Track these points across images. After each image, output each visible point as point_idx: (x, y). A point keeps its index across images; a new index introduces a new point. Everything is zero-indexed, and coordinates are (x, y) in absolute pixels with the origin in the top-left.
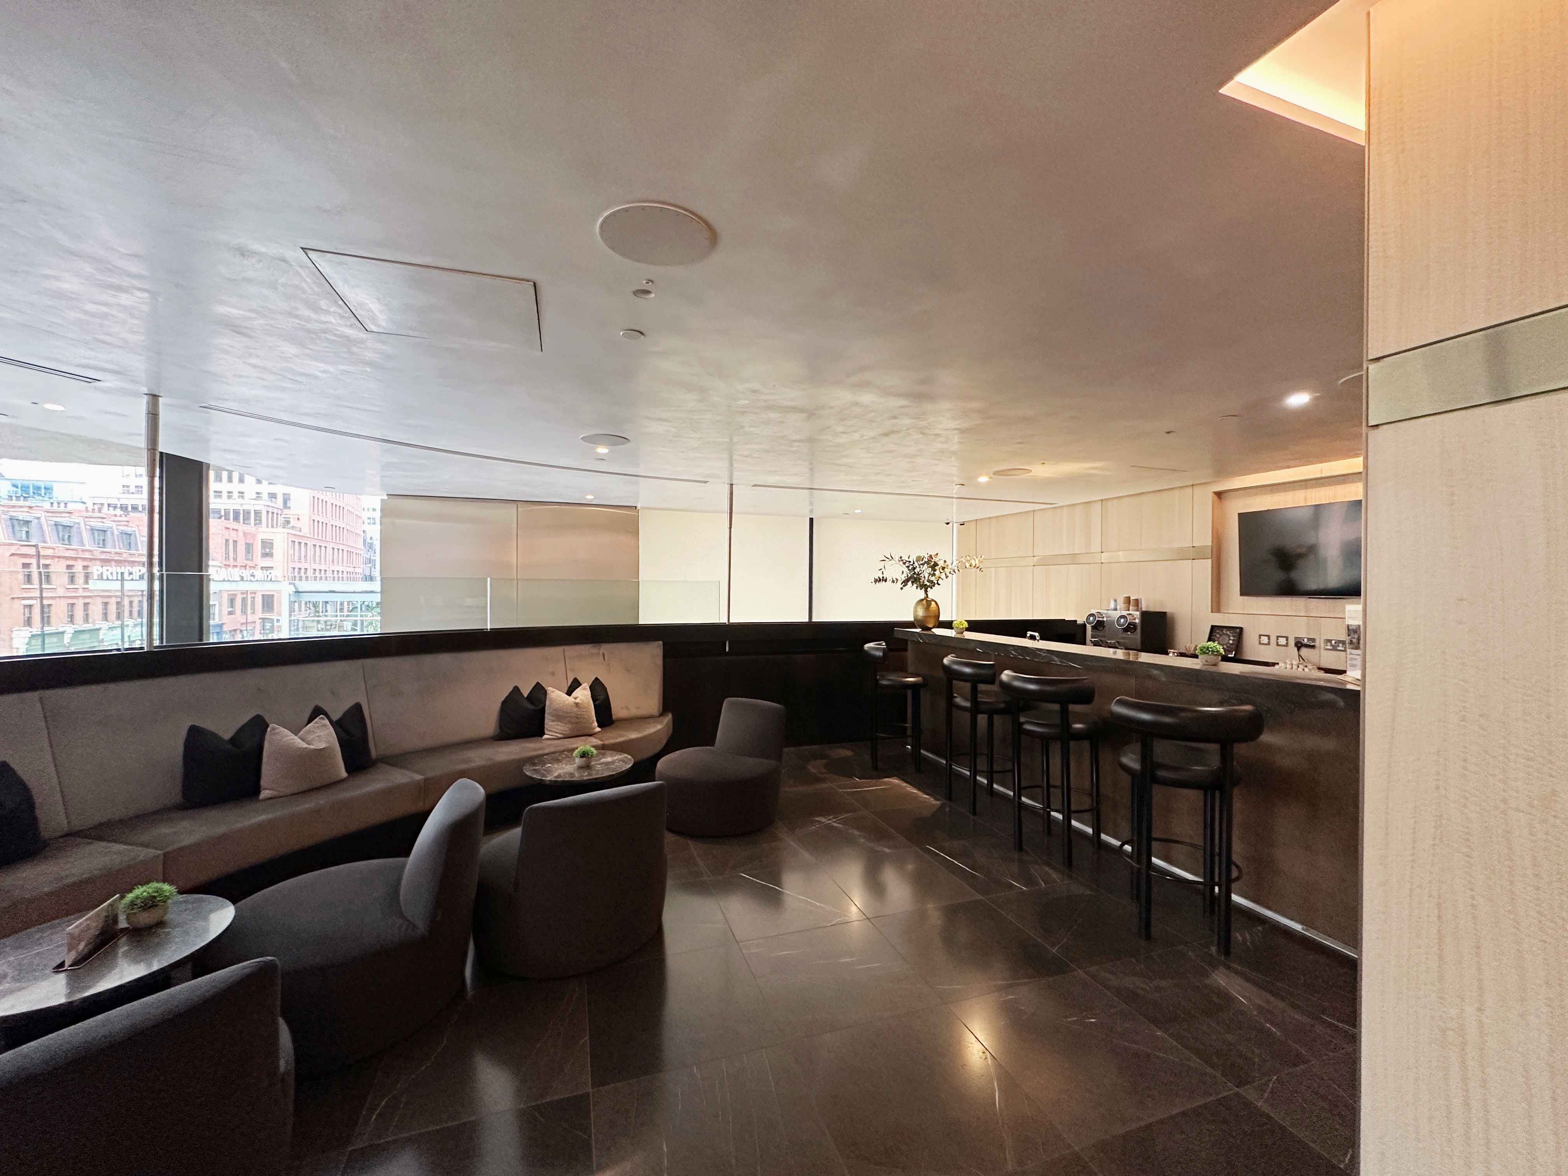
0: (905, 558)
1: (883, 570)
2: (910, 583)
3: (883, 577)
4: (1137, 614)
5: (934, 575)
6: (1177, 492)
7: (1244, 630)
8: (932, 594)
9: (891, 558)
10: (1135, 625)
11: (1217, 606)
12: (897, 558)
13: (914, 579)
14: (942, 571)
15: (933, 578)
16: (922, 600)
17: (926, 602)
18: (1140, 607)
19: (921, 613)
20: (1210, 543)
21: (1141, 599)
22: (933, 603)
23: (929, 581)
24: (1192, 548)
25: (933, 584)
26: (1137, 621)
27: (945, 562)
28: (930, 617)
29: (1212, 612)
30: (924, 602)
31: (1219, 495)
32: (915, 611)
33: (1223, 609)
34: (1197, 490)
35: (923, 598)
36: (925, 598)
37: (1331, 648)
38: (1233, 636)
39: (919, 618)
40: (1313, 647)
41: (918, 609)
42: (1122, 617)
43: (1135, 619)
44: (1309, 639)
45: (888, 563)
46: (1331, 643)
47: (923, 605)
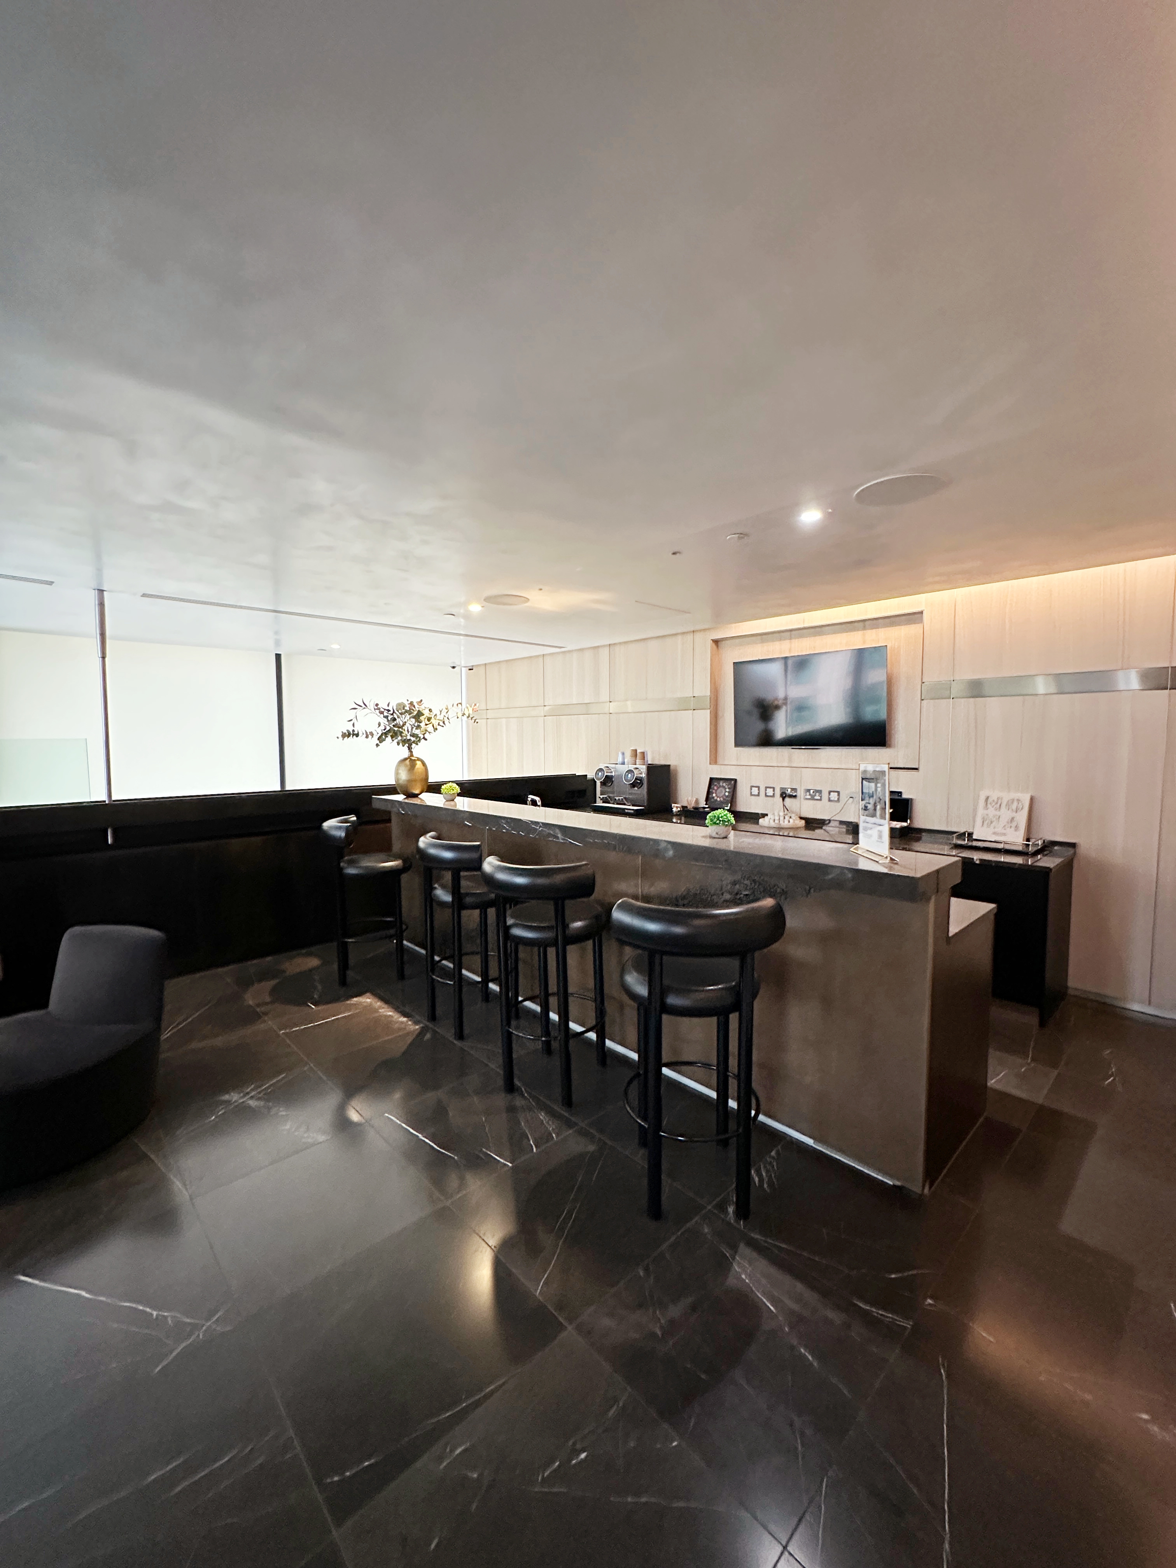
0: (383, 705)
1: (354, 720)
2: (389, 739)
3: (353, 731)
4: (644, 769)
5: (418, 727)
6: (680, 637)
7: (738, 780)
8: (418, 751)
9: (364, 706)
10: (641, 779)
11: (714, 758)
12: (372, 706)
13: (393, 732)
14: (428, 723)
15: (417, 732)
16: (406, 759)
17: (410, 762)
18: (646, 759)
19: (404, 776)
20: (709, 694)
21: (647, 752)
22: (419, 763)
23: (413, 735)
24: (692, 698)
25: (418, 739)
26: (644, 775)
27: (430, 710)
28: (415, 781)
29: (710, 764)
30: (408, 762)
31: (716, 642)
32: (397, 773)
33: (720, 760)
34: (698, 636)
35: (407, 756)
36: (409, 758)
37: (809, 797)
38: (729, 788)
39: (401, 782)
40: (795, 797)
41: (400, 771)
42: (630, 771)
43: (641, 773)
44: (793, 789)
45: (360, 712)
46: (810, 792)
47: (406, 766)
